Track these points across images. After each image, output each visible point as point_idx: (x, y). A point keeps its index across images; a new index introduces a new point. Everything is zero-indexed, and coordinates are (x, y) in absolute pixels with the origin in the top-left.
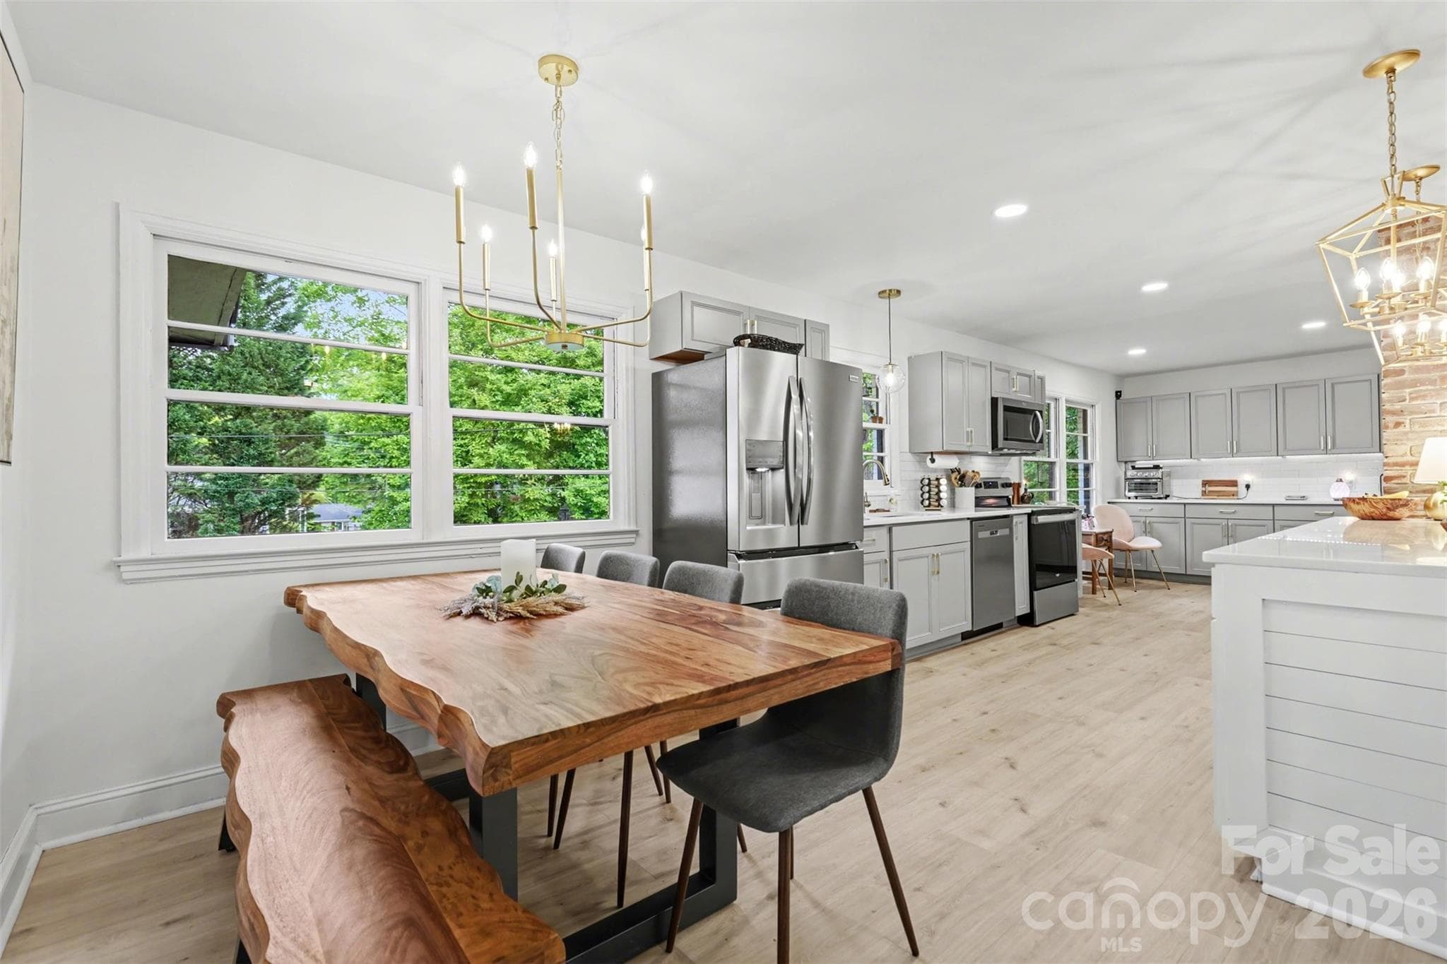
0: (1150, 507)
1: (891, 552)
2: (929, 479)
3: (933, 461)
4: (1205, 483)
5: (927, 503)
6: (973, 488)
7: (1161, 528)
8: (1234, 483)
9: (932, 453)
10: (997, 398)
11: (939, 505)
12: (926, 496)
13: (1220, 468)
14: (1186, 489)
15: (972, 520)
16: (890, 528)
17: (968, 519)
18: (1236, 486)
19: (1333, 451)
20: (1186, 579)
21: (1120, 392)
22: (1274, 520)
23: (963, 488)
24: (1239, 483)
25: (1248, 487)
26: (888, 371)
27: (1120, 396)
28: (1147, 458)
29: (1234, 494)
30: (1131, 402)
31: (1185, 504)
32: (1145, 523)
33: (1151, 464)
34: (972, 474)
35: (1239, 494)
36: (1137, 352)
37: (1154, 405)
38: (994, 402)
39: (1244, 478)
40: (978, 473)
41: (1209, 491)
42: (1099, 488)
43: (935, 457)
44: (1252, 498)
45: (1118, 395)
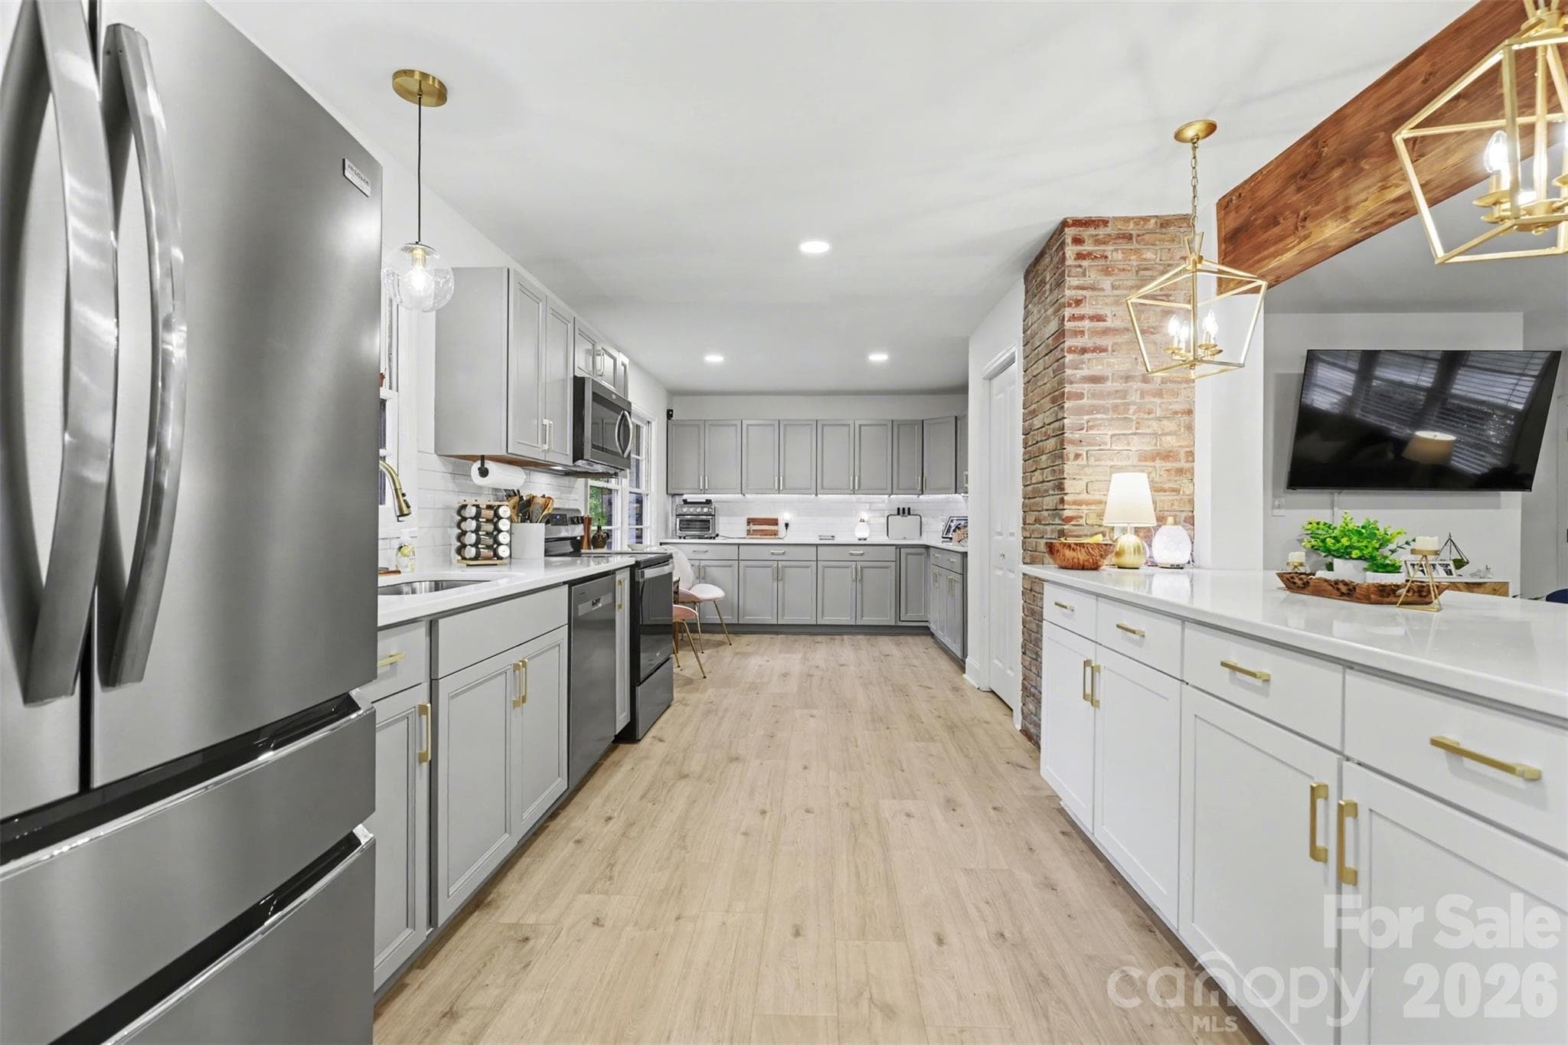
0: (705, 548)
1: (433, 682)
2: (477, 506)
3: (484, 472)
4: (750, 521)
5: (471, 552)
6: (544, 524)
7: (714, 572)
8: (775, 522)
9: (483, 458)
10: (583, 379)
11: (496, 555)
12: (471, 538)
13: (761, 505)
14: (730, 528)
15: (571, 584)
16: (432, 623)
17: (564, 583)
18: (777, 524)
19: (860, 491)
20: (738, 629)
21: (672, 411)
22: (817, 561)
23: (528, 525)
24: (779, 522)
25: (787, 525)
26: (414, 260)
27: (672, 416)
28: (699, 491)
29: (775, 534)
30: (682, 424)
31: (739, 545)
32: (699, 566)
33: (702, 498)
34: (541, 501)
35: (779, 533)
36: (714, 359)
37: (707, 429)
38: (579, 383)
39: (784, 516)
40: (550, 498)
41: (754, 530)
42: (653, 527)
43: (489, 465)
44: (789, 537)
45: (670, 414)
